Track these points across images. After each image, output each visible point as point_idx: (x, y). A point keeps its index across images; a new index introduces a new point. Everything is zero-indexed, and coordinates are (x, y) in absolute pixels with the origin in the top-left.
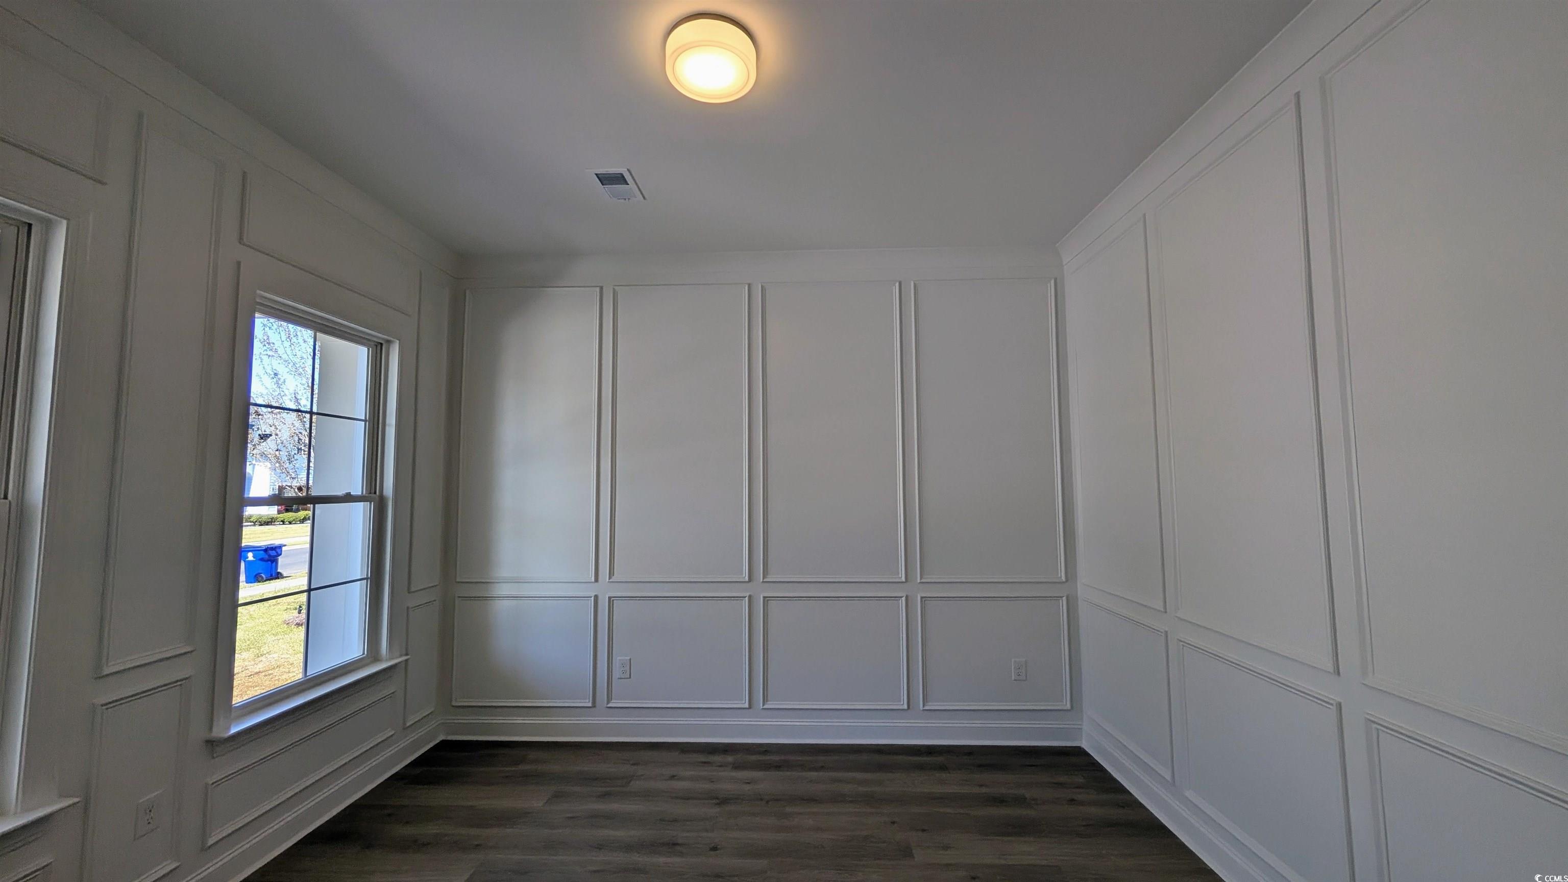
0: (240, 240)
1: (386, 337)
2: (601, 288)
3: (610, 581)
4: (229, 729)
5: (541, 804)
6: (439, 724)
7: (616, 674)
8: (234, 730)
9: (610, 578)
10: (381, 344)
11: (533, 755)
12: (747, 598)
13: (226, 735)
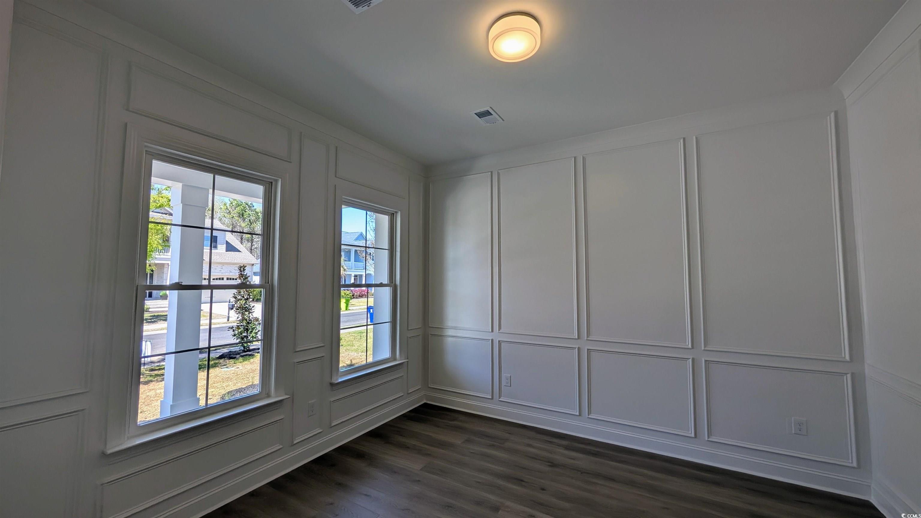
0: (336, 176)
1: (394, 210)
2: (492, 172)
3: (499, 332)
4: (337, 379)
5: (460, 443)
6: (424, 395)
7: (504, 383)
8: (340, 380)
9: (499, 330)
10: (394, 214)
11: (462, 418)
12: (577, 349)
13: (336, 382)
